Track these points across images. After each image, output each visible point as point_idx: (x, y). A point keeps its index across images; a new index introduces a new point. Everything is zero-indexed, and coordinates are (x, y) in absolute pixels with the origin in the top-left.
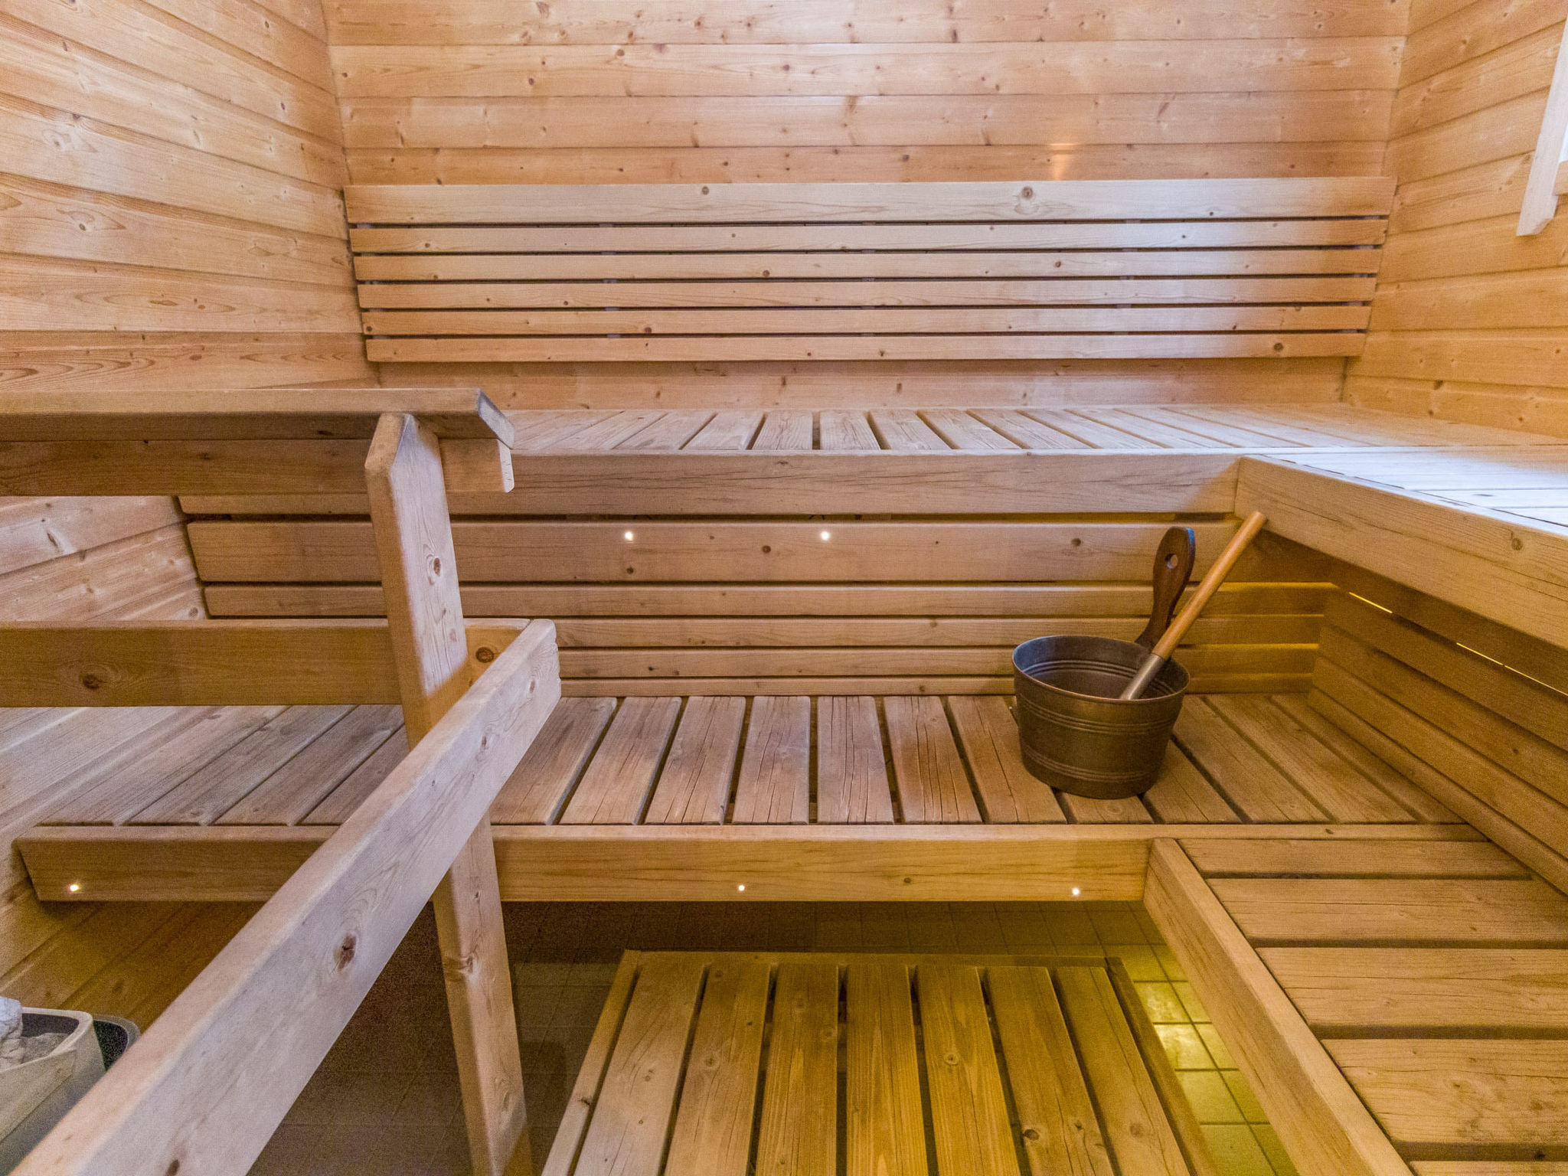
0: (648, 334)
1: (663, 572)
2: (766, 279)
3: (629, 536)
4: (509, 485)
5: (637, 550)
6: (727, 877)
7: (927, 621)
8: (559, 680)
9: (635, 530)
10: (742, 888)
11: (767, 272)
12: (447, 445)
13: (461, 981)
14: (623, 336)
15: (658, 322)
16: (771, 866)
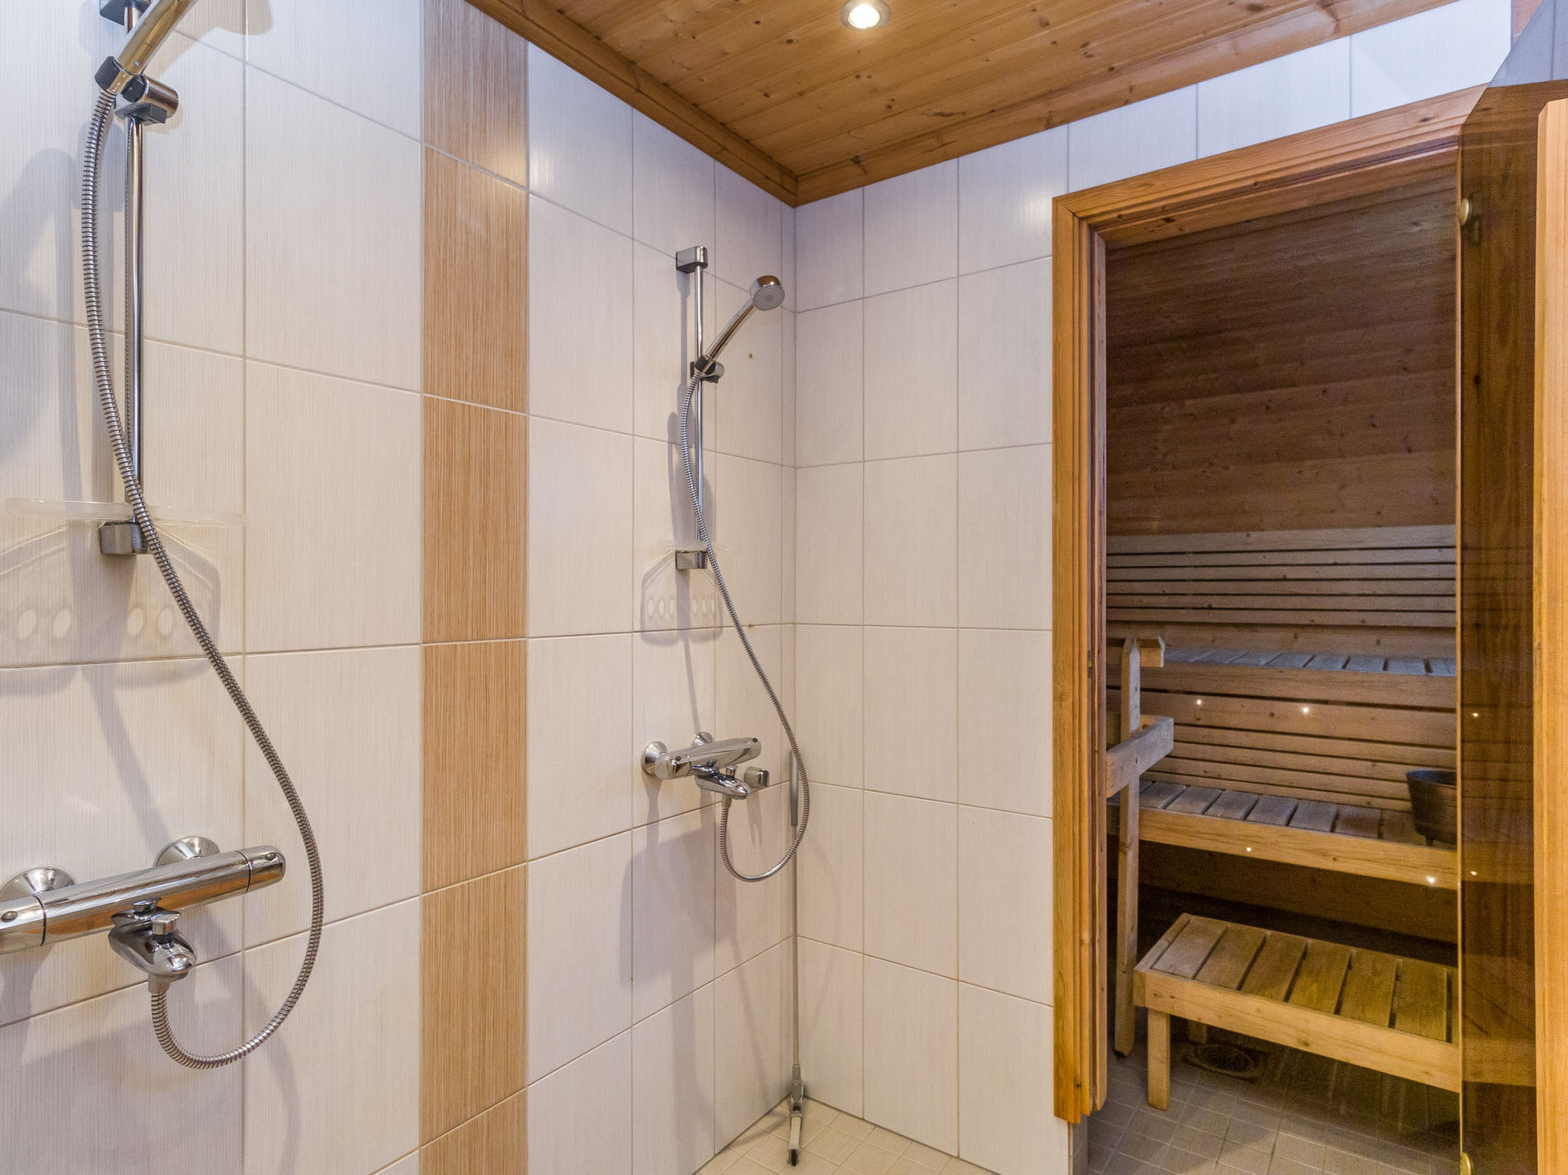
0: (1210, 608)
1: (1216, 722)
2: (1285, 579)
3: (1199, 702)
4: (1162, 665)
5: (1203, 709)
6: (1242, 843)
7: (1369, 763)
8: (1173, 742)
9: (1203, 700)
10: (1249, 849)
11: (1284, 576)
12: (1142, 650)
13: (1126, 853)
14: (1194, 608)
15: (1215, 602)
16: (1263, 841)
